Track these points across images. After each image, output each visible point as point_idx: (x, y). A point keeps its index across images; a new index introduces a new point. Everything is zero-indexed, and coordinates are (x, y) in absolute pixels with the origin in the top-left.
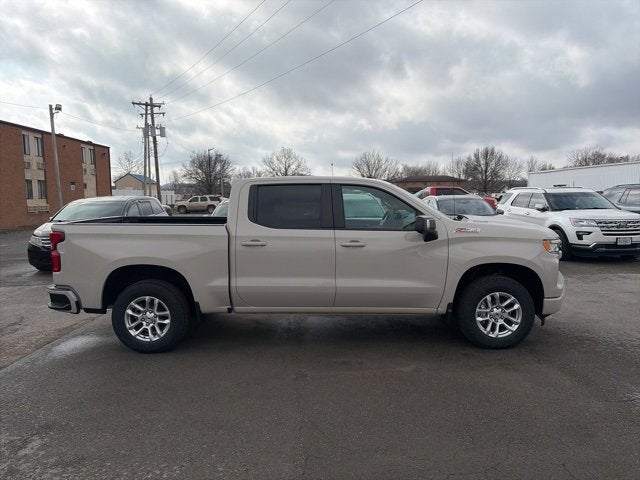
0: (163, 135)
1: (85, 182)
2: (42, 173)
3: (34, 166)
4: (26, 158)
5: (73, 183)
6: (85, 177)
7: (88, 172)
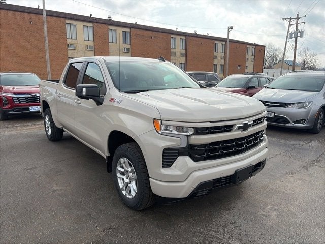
0: (301, 36)
1: (246, 65)
2: (223, 61)
3: (219, 58)
4: (215, 54)
5: (240, 66)
6: (247, 62)
7: (249, 59)
